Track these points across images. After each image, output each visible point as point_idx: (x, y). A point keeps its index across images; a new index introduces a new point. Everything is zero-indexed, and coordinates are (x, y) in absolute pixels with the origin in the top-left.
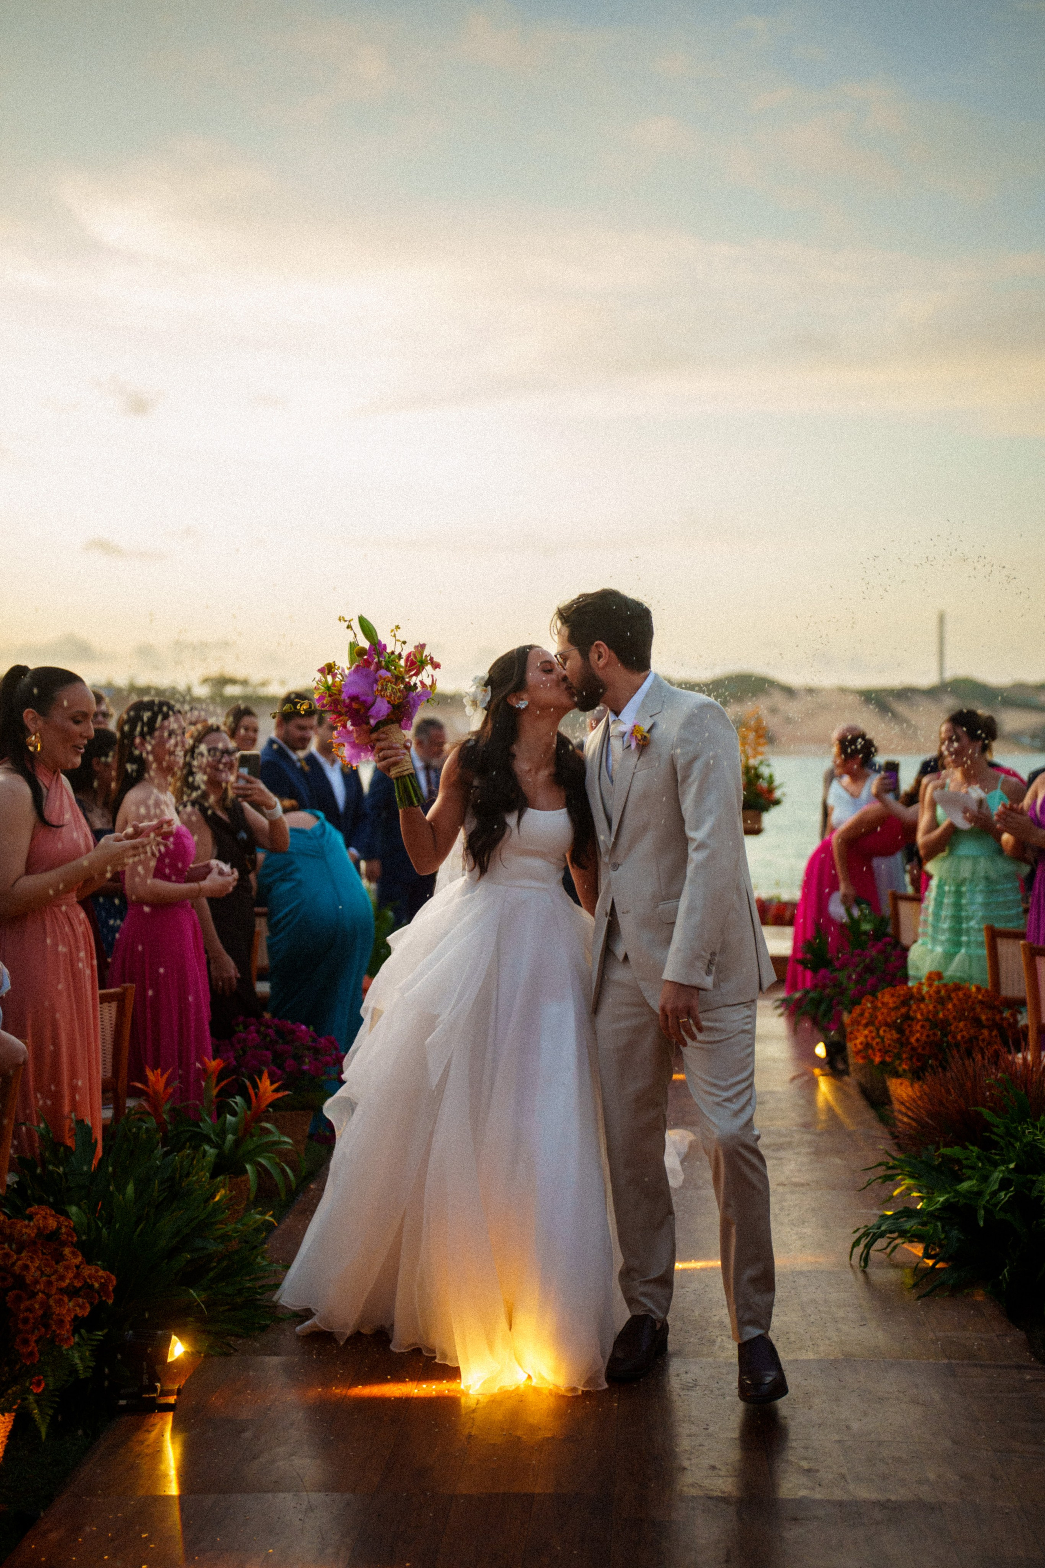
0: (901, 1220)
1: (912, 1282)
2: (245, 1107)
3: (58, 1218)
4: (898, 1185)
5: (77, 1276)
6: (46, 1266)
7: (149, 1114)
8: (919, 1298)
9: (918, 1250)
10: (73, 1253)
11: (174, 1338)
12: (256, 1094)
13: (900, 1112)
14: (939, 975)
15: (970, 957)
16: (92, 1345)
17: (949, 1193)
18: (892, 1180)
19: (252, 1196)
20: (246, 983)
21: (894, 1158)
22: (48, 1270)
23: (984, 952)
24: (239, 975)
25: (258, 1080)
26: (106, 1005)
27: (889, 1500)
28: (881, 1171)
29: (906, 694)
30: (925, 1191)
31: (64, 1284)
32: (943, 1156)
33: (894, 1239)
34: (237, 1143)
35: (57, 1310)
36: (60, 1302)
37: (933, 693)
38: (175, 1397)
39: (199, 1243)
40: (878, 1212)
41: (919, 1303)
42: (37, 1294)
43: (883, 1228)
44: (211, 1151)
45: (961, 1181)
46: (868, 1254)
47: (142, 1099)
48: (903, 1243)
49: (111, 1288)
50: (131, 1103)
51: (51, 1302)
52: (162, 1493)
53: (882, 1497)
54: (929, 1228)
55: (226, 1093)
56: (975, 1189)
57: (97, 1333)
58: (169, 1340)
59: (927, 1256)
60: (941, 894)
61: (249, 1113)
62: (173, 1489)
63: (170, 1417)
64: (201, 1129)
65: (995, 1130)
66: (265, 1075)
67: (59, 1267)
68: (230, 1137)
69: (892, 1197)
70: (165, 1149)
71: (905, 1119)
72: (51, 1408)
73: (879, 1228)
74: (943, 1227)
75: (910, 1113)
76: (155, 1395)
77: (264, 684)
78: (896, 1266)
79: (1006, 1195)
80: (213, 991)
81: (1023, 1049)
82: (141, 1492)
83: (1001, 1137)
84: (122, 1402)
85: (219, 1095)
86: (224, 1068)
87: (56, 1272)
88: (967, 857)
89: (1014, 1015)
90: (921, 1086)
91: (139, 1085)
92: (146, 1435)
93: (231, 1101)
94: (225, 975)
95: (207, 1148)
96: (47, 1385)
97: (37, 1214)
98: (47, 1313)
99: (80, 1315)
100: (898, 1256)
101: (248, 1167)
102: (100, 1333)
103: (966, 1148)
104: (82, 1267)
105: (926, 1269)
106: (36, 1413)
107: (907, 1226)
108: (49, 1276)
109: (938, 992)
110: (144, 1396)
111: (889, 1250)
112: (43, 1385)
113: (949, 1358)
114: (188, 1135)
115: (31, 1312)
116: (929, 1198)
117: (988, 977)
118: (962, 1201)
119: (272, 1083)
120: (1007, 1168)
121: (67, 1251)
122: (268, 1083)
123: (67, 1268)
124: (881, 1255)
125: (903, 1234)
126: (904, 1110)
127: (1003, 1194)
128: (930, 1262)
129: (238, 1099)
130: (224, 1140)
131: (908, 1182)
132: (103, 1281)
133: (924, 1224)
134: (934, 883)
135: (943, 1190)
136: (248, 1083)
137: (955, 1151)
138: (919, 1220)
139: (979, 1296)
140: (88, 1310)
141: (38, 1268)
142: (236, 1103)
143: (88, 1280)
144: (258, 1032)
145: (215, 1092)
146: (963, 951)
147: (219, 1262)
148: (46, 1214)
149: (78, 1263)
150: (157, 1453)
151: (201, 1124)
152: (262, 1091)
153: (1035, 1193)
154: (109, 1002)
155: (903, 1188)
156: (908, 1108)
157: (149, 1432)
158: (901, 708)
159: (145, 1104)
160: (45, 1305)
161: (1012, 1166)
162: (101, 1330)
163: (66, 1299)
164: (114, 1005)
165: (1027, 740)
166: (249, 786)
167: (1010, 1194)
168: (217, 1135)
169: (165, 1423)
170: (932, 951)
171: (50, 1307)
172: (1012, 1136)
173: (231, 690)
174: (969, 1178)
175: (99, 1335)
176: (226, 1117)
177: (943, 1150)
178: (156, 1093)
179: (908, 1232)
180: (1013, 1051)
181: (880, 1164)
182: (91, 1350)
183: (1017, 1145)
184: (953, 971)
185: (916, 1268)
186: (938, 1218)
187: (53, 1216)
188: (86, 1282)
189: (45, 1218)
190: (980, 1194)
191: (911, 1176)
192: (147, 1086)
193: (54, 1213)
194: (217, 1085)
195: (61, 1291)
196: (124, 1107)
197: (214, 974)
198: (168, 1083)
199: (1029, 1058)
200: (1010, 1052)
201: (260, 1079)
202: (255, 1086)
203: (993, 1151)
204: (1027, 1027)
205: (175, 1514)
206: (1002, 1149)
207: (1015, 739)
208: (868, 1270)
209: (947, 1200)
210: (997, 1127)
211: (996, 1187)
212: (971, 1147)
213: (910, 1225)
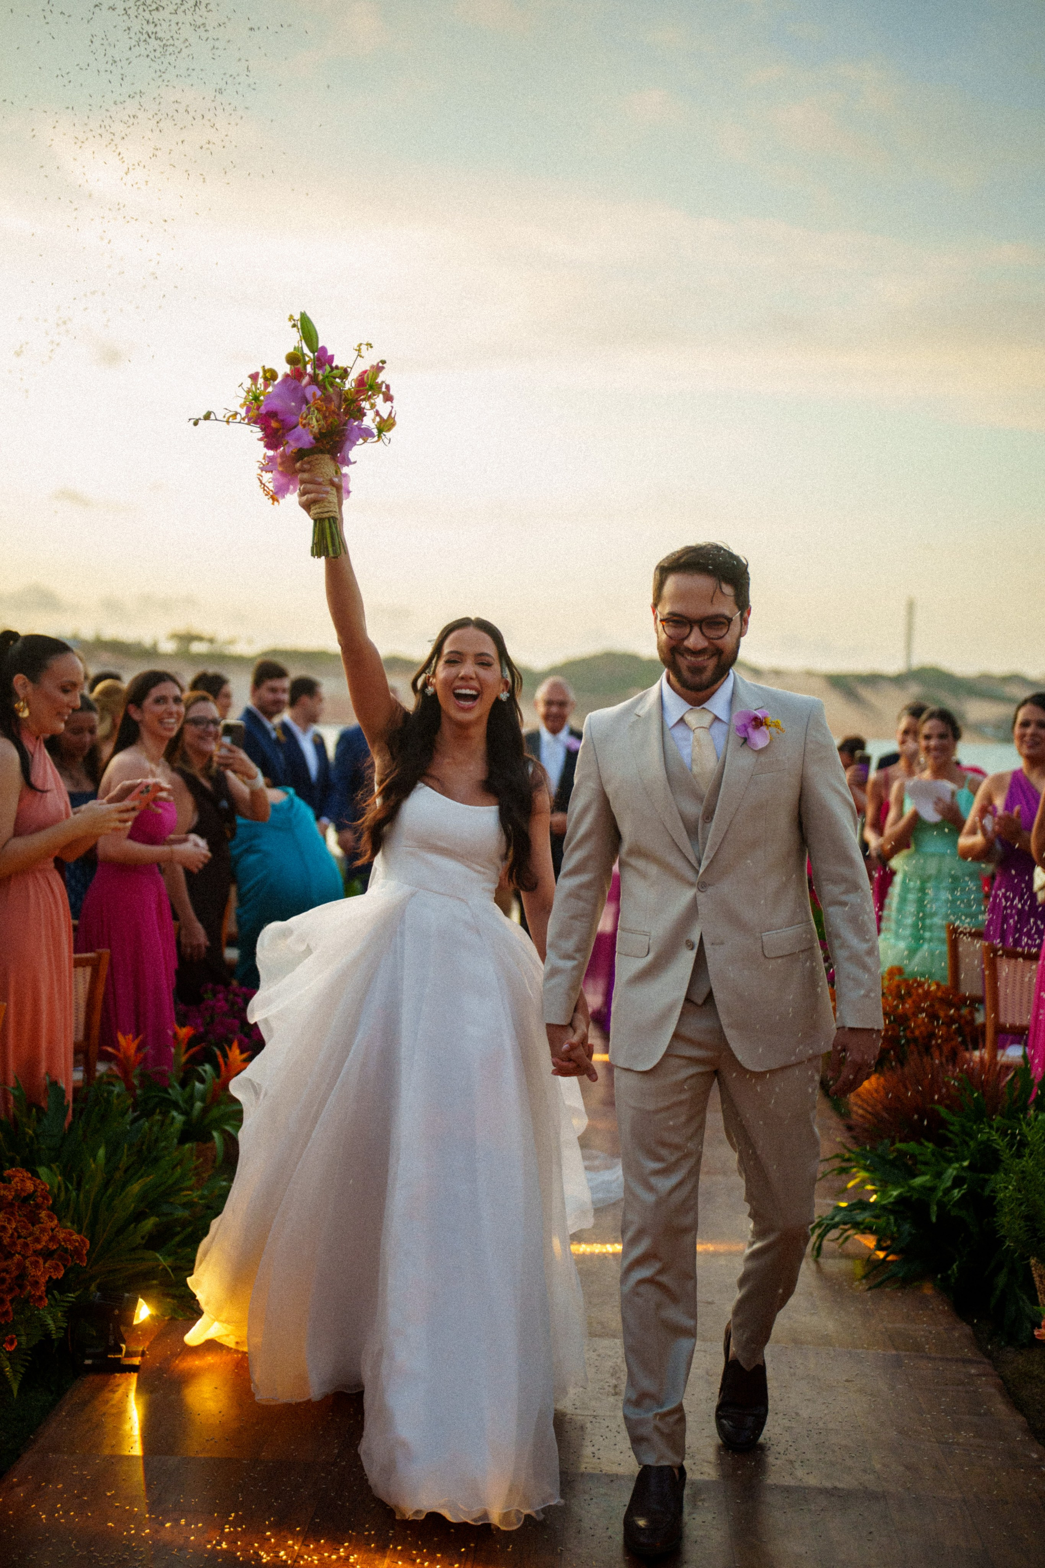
0: (855, 1212)
1: (862, 1273)
2: (214, 1075)
3: (34, 1181)
4: (853, 1177)
5: (53, 1238)
6: (23, 1227)
7: (117, 1077)
8: (870, 1289)
9: (870, 1241)
10: (49, 1216)
11: (141, 1300)
12: (226, 1064)
13: (856, 1104)
14: (899, 971)
15: (932, 953)
16: (63, 1306)
17: (903, 1187)
18: (847, 1173)
19: (217, 1164)
20: (215, 949)
21: (850, 1151)
22: (24, 1232)
23: (945, 948)
24: (208, 943)
25: (227, 1048)
26: (80, 970)
27: (835, 1488)
28: (837, 1163)
29: (873, 680)
30: (878, 1184)
31: (39, 1247)
32: (898, 1151)
33: (846, 1230)
34: (205, 1111)
35: (32, 1271)
36: (35, 1264)
37: (899, 680)
38: (139, 1358)
39: (165, 1208)
40: (831, 1202)
41: (869, 1294)
42: (14, 1255)
43: (837, 1219)
44: (179, 1118)
45: (914, 1176)
46: (820, 1246)
47: (113, 1063)
48: (856, 1234)
49: (85, 1252)
50: (101, 1068)
51: (28, 1263)
52: (127, 1453)
53: (828, 1484)
54: (882, 1222)
55: (196, 1060)
56: (929, 1185)
57: (70, 1295)
58: (135, 1302)
59: (880, 1248)
60: (905, 889)
61: (217, 1080)
62: (137, 1450)
63: (134, 1378)
64: (169, 1094)
65: (951, 1128)
66: (235, 1045)
67: (35, 1229)
68: (198, 1105)
69: (846, 1189)
70: (136, 1114)
71: (861, 1112)
72: (23, 1366)
73: (832, 1219)
74: (896, 1220)
75: (865, 1106)
76: (120, 1356)
77: (232, 642)
78: (847, 1256)
79: (959, 1192)
80: (181, 957)
81: (981, 1046)
82: (107, 1452)
83: (957, 1135)
84: (88, 1362)
85: (187, 1062)
86: (195, 1036)
87: (31, 1234)
88: (933, 855)
89: (971, 1013)
90: (878, 1078)
91: (110, 1049)
92: (111, 1395)
93: (200, 1069)
94: (195, 943)
95: (175, 1113)
96: (20, 1344)
97: (16, 1176)
98: (22, 1275)
99: (55, 1277)
100: (850, 1247)
101: (215, 1134)
102: (72, 1295)
103: (921, 1144)
104: (57, 1229)
105: (878, 1260)
106: (8, 1371)
107: (859, 1218)
108: (25, 1238)
109: (898, 987)
110: (109, 1356)
111: (841, 1240)
112: (16, 1343)
113: (896, 1349)
114: (157, 1099)
115: (8, 1273)
116: (882, 1191)
117: (947, 973)
118: (916, 1196)
119: (242, 1052)
120: (961, 1165)
121: (43, 1214)
122: (237, 1052)
123: (43, 1230)
124: (834, 1245)
125: (856, 1225)
126: (860, 1103)
127: (956, 1191)
128: (881, 1255)
129: (207, 1067)
130: (192, 1106)
131: (863, 1174)
132: (77, 1244)
133: (877, 1217)
134: (898, 879)
135: (896, 1185)
136: (218, 1053)
137: (911, 1146)
138: (872, 1213)
139: (928, 1290)
140: (63, 1272)
141: (16, 1229)
142: (205, 1071)
143: (63, 1243)
144: (227, 1000)
145: (183, 1059)
146: (926, 947)
147: (184, 1228)
148: (23, 1176)
149: (54, 1226)
150: (120, 1414)
151: (170, 1091)
152: (231, 1060)
153: (987, 1192)
154: (84, 966)
155: (857, 1180)
156: (863, 1100)
157: (114, 1392)
158: (865, 693)
159: (115, 1068)
160: (21, 1266)
161: (966, 1164)
162: (74, 1292)
163: (41, 1261)
164: (89, 970)
165: (989, 730)
166: (230, 755)
167: (963, 1192)
168: (186, 1102)
169: (129, 1384)
170: (895, 946)
171: (25, 1268)
172: (968, 1135)
173: (197, 648)
174: (923, 1174)
175: (72, 1297)
176: (194, 1086)
177: (898, 1145)
178: (127, 1058)
179: (862, 1223)
180: (970, 1047)
181: (837, 1156)
182: (65, 1312)
183: (972, 1143)
184: (914, 966)
185: (868, 1260)
186: (892, 1212)
187: (30, 1179)
188: (60, 1245)
189: (23, 1181)
190: (933, 1189)
191: (866, 1168)
192: (119, 1050)
193: (30, 1175)
194: (186, 1052)
195: (36, 1253)
196: (96, 1070)
197: (183, 940)
198: (139, 1049)
199: (986, 1056)
200: (967, 1049)
201: (230, 1047)
202: (225, 1056)
203: (947, 1148)
204: (984, 1025)
205: (139, 1475)
206: (956, 1146)
207: (979, 729)
208: (821, 1260)
209: (900, 1195)
210: (953, 1124)
211: (949, 1184)
212: (926, 1143)
213: (863, 1217)
